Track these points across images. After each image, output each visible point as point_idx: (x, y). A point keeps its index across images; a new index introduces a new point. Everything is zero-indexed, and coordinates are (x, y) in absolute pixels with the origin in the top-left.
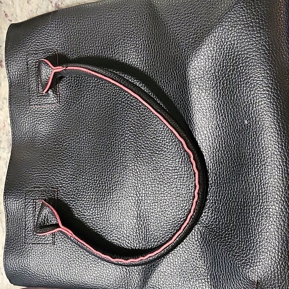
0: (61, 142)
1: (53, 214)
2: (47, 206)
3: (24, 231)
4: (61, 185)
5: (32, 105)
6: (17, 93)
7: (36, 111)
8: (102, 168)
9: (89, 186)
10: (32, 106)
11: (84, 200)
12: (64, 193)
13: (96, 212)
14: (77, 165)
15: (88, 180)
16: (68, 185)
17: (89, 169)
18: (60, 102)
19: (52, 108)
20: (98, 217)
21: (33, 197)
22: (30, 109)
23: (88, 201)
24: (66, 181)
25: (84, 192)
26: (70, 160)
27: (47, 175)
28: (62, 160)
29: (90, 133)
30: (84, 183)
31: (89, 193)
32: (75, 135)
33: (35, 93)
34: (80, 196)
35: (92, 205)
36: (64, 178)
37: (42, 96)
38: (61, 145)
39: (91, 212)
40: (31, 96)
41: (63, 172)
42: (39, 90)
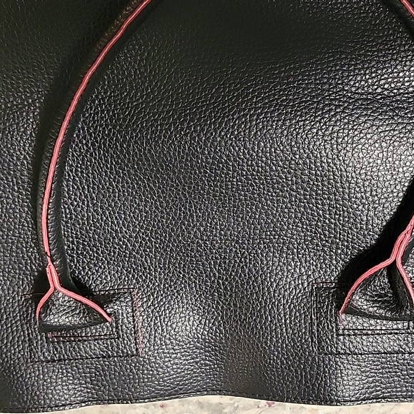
0: (213, 282)
1: (368, 282)
2: (351, 298)
3: (406, 356)
4: (305, 277)
5: (137, 349)
6: (114, 384)
7: (149, 341)
8: (263, 184)
9: (303, 214)
10: (140, 350)
11: (335, 224)
12: (321, 268)
13: (359, 195)
14: (259, 243)
15: (290, 217)
16: (303, 260)
17: (267, 215)
18: (129, 289)
19: (142, 305)
20: (371, 191)
21: (332, 336)
22: (146, 353)
23: (336, 214)
24: (296, 266)
25: (316, 225)
26: (250, 260)
27: (284, 309)
28: (250, 278)
29: (191, 216)
30: (297, 226)
31: (318, 214)
32: (198, 251)
33: (111, 343)
34: (327, 233)
35: (344, 205)
36: (288, 271)
37: (117, 328)
38: (219, 283)
39: (360, 207)
40: (117, 352)
41: (277, 274)
42: (106, 335)
